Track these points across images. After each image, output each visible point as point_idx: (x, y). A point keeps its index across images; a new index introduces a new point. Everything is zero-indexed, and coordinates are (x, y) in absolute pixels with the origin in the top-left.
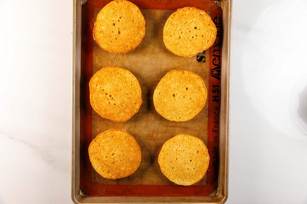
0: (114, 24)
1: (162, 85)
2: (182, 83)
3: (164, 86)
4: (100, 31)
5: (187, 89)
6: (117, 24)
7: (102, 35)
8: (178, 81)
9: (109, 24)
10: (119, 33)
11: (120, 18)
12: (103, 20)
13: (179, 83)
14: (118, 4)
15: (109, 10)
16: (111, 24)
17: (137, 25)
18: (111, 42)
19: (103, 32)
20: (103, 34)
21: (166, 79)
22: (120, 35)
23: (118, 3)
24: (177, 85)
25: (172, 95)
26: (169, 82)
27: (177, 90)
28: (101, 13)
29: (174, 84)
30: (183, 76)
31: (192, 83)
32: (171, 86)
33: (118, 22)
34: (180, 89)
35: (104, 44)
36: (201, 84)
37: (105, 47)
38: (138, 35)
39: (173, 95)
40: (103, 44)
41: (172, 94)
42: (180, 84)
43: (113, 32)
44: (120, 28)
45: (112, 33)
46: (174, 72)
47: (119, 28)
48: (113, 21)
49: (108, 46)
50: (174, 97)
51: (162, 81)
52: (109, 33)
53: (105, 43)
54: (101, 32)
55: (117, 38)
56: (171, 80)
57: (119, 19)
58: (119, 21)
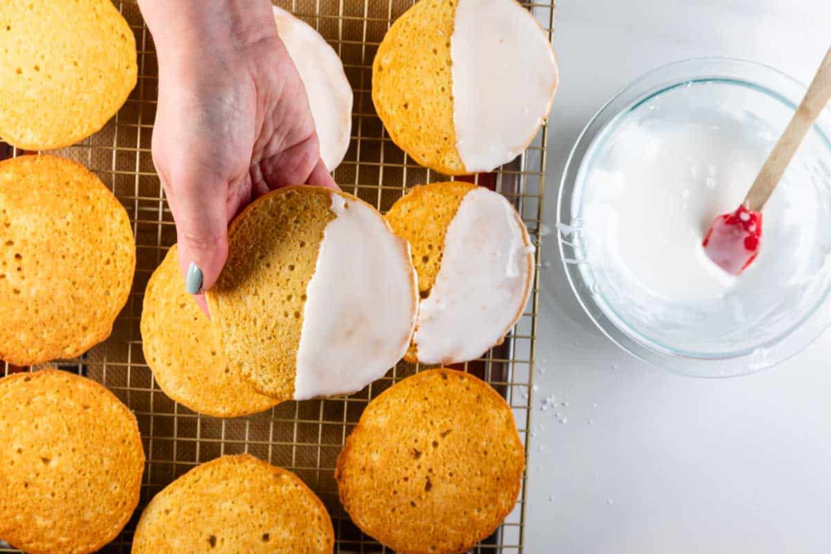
0: (416, 451)
1: (190, 487)
2: (257, 510)
3: (194, 493)
4: (362, 467)
5: (266, 537)
6: (427, 454)
7: (365, 480)
8: (246, 499)
9: (400, 449)
10: (429, 486)
11: (444, 435)
12: (380, 429)
13: (247, 508)
14: (446, 385)
15: (412, 398)
16: (406, 450)
17: (495, 469)
18: (393, 510)
19: (371, 470)
20: (372, 477)
21: (212, 473)
22: (429, 494)
23: (445, 381)
24: (236, 511)
25: (205, 537)
26: (218, 489)
27: (232, 526)
28: (377, 404)
29: (230, 501)
30: (271, 489)
31: (292, 525)
32: (217, 506)
33: (431, 448)
34: (241, 528)
35: (366, 512)
36: (323, 542)
37: (367, 524)
38: (491, 507)
39: (209, 538)
40: (363, 511)
41: (208, 531)
42: (250, 510)
43: (406, 479)
44: (434, 472)
45: (402, 482)
46: (248, 462)
47: (430, 470)
48: (416, 441)
49: (379, 521)
50: (210, 546)
51: (194, 474)
52: (393, 482)
53: (370, 509)
54: (364, 469)
55: (415, 502)
56: (227, 485)
57: (439, 440)
58: (435, 444)
